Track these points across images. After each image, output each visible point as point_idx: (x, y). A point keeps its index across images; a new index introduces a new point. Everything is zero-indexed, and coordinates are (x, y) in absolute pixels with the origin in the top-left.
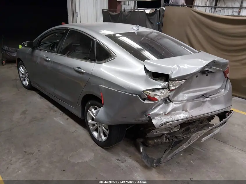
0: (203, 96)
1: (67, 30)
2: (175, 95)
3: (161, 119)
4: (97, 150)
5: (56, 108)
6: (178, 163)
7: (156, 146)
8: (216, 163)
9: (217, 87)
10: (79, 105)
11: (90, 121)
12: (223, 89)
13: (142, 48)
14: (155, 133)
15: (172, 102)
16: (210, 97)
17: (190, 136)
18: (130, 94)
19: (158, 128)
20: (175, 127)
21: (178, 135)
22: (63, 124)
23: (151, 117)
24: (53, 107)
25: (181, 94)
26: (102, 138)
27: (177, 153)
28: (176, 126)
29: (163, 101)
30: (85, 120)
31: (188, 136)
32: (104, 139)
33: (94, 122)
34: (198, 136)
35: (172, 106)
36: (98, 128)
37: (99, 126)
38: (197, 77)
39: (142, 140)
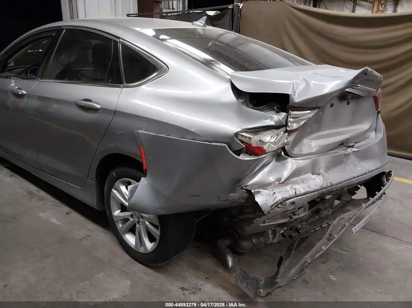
0: (343, 144)
1: (59, 30)
2: (297, 142)
3: (274, 193)
4: (135, 272)
5: (42, 193)
6: (306, 282)
7: (256, 251)
8: (375, 273)
9: (365, 126)
10: (92, 182)
11: (117, 213)
12: (372, 131)
13: (214, 59)
14: (261, 223)
15: (291, 157)
16: (357, 145)
17: (327, 225)
18: (208, 143)
19: (269, 213)
20: (299, 209)
21: (300, 226)
22: (59, 224)
23: (252, 191)
24: (37, 191)
25: (306, 141)
26: (145, 246)
27: (310, 263)
28: (302, 207)
29: (273, 156)
30: (107, 211)
31: (323, 226)
32: (150, 247)
33: (127, 214)
34: (346, 224)
35: (291, 165)
36: (135, 225)
37: (138, 222)
38: (332, 106)
39: (227, 242)
